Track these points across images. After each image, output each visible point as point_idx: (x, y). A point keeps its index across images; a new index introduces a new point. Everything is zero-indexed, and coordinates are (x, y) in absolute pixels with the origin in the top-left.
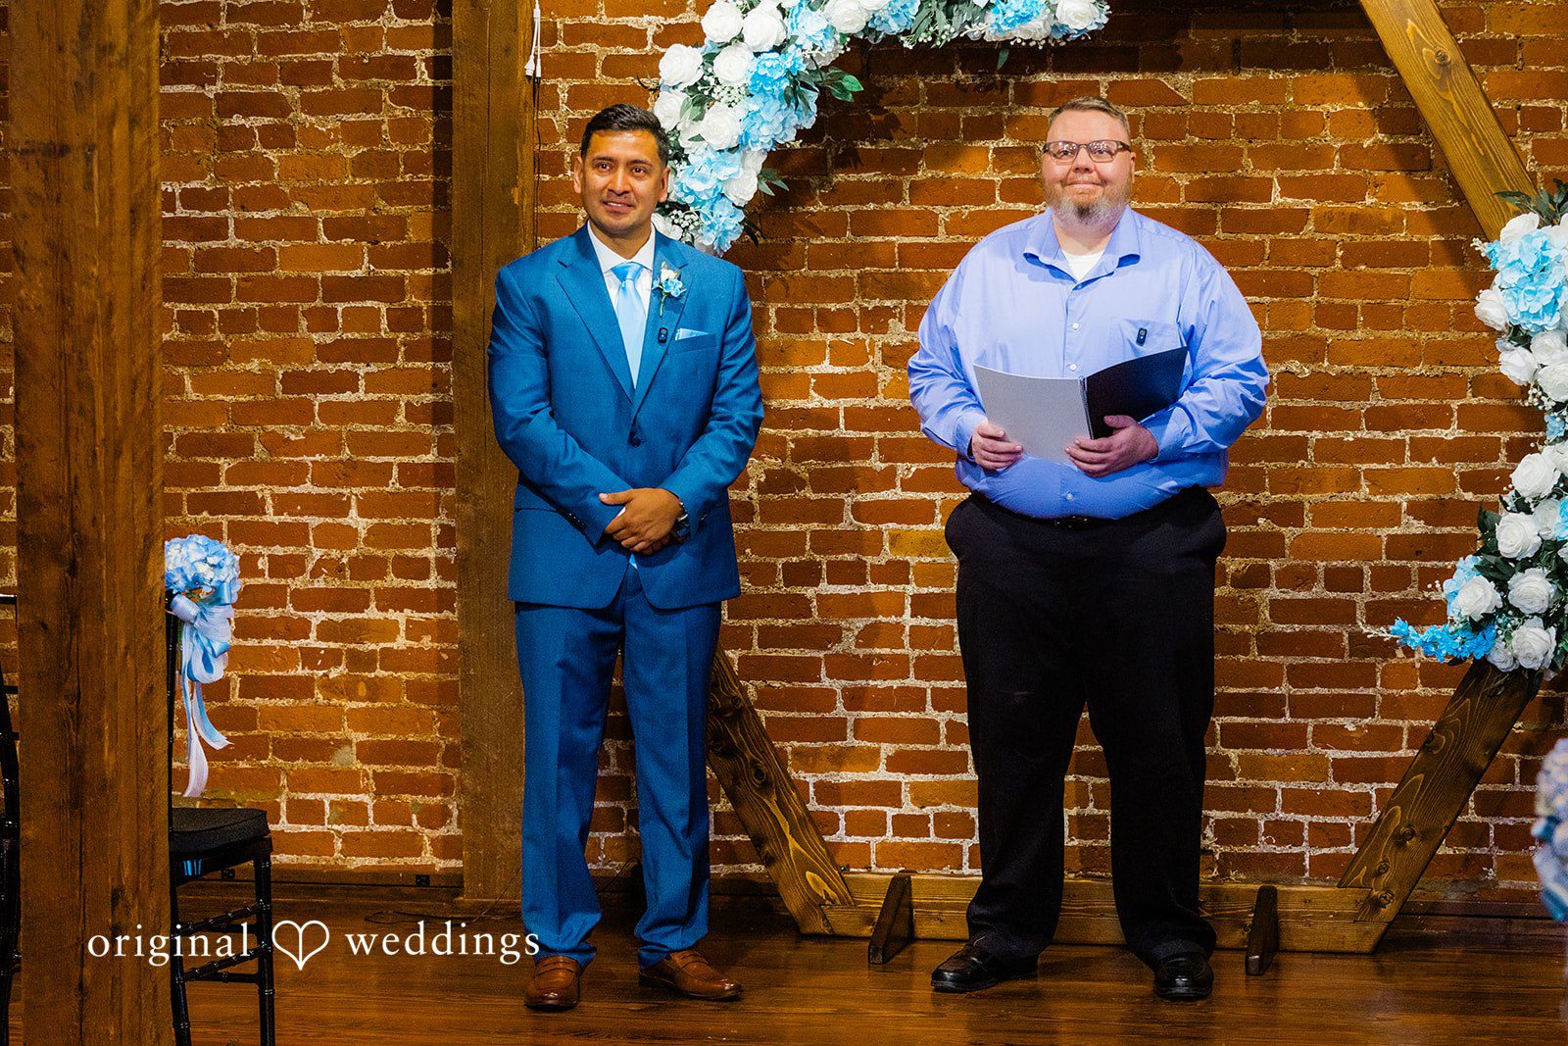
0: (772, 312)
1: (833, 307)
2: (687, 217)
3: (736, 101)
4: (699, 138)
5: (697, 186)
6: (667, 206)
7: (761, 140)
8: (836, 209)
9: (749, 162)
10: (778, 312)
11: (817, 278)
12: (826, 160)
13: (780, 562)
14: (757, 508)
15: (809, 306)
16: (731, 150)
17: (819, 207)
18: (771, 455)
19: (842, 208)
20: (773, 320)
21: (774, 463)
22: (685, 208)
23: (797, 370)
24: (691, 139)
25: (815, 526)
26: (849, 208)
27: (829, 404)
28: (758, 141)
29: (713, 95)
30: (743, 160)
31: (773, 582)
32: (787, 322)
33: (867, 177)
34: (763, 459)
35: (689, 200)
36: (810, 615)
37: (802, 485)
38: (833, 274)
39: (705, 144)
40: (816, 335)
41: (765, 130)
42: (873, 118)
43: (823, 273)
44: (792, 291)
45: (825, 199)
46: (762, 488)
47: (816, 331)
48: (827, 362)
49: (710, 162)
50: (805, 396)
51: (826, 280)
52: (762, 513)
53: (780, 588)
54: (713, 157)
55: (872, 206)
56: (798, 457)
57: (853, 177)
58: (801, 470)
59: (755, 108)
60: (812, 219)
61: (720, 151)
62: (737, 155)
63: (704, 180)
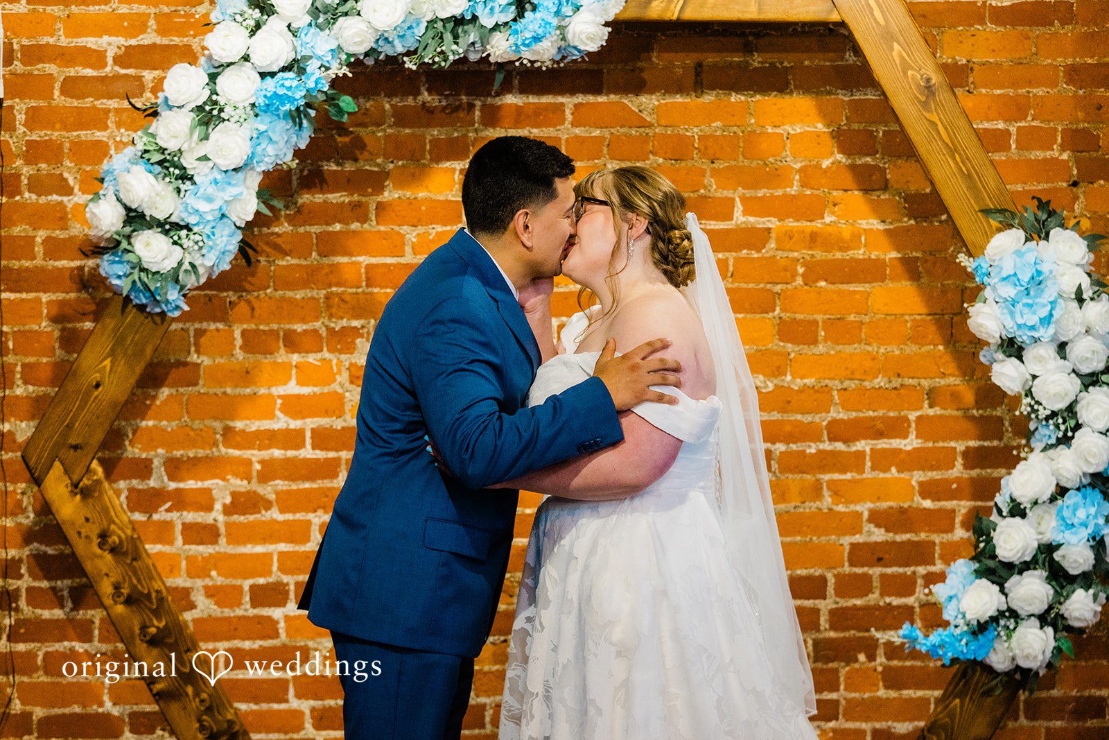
0: (237, 334)
1: (299, 328)
2: (192, 237)
3: (242, 120)
4: (205, 158)
5: (203, 207)
6: (167, 227)
7: (266, 159)
8: (301, 230)
9: (249, 182)
10: (243, 333)
11: (283, 299)
12: (290, 182)
13: (246, 584)
14: (222, 530)
15: (275, 326)
16: (234, 170)
17: (284, 228)
18: (236, 475)
19: (308, 228)
20: (239, 342)
21: (240, 484)
22: (188, 227)
23: (262, 391)
24: (199, 159)
25: (283, 547)
26: (315, 229)
27: (295, 424)
28: (262, 161)
29: (222, 115)
30: (245, 179)
31: (239, 604)
32: (253, 343)
33: (335, 197)
34: (228, 480)
35: (192, 220)
36: (276, 635)
37: (268, 505)
38: (299, 295)
39: (210, 164)
40: (282, 356)
41: (271, 150)
42: (339, 139)
43: (289, 294)
44: (257, 312)
45: (290, 219)
46: (227, 510)
47: (282, 350)
48: (293, 382)
49: (216, 182)
50: (272, 416)
51: (291, 301)
52: (228, 535)
53: (246, 609)
54: (219, 177)
55: (338, 227)
56: (264, 478)
57: (319, 198)
58: (268, 491)
59: (262, 128)
60: (279, 241)
61: (226, 172)
62: (240, 175)
63: (209, 199)
